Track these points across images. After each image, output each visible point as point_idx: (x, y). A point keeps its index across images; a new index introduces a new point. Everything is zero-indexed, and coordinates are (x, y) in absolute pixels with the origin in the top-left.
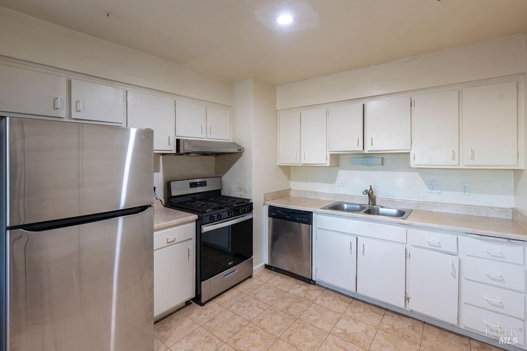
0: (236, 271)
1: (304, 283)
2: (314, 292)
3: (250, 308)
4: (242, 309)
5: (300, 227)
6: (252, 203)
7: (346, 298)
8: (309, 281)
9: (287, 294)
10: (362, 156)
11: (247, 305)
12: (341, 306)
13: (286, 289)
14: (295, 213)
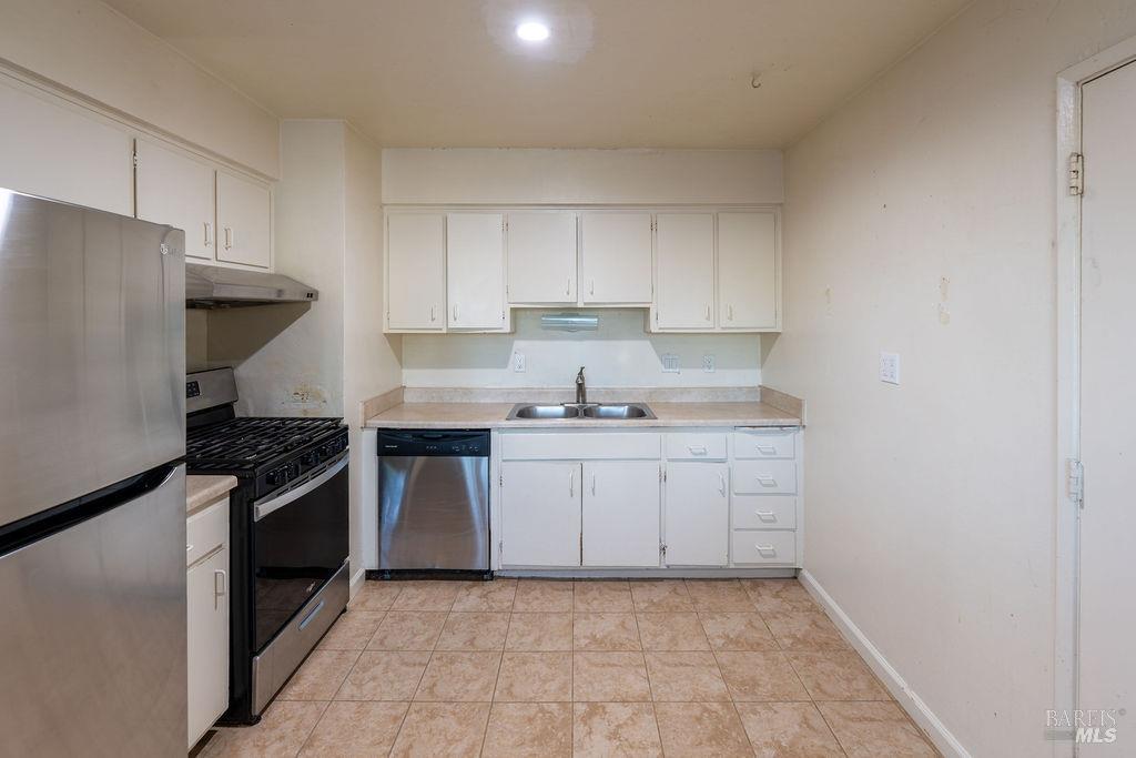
0: (322, 604)
1: (471, 583)
2: (502, 595)
3: (390, 674)
4: (372, 684)
5: (460, 466)
6: (346, 428)
7: (561, 585)
8: (483, 576)
9: (452, 616)
10: (560, 313)
11: (378, 670)
12: (563, 600)
13: (443, 607)
14: (447, 436)
